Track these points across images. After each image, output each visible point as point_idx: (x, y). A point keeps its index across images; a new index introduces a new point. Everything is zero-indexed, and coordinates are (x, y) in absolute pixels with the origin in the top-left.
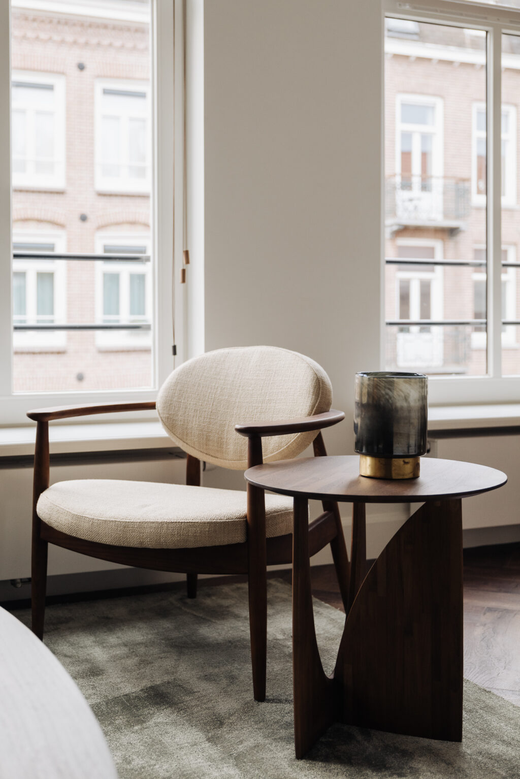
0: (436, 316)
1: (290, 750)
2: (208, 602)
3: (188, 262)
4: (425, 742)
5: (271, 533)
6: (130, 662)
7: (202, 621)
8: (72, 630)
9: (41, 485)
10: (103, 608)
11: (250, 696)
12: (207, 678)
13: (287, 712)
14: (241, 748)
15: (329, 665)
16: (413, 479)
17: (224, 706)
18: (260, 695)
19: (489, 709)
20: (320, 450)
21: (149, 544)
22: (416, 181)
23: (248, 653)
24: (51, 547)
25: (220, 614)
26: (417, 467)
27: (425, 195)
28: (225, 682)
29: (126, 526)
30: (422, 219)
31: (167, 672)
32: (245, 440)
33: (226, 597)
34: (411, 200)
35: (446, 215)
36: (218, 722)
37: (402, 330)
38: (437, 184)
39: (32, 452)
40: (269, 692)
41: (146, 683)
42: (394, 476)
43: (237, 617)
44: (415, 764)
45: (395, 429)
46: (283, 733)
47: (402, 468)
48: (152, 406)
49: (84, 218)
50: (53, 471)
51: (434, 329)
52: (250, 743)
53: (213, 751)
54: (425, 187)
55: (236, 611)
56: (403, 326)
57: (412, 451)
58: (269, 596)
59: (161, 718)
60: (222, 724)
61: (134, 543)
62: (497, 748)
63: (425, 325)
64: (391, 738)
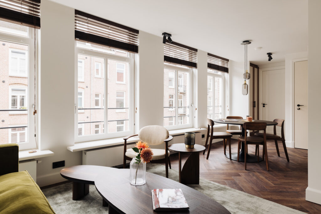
3: (137, 109)
9: (125, 151)
16: (193, 148)
42: (191, 148)
57: (193, 144)
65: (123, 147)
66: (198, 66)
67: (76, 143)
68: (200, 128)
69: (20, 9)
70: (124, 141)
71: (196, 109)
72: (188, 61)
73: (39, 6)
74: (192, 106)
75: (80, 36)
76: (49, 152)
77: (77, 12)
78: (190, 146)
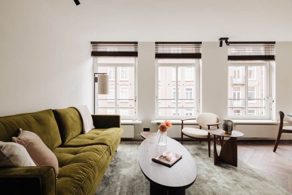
0: (241, 98)
1: (214, 164)
2: (202, 143)
3: (200, 100)
4: (232, 166)
5: (211, 137)
6: (193, 150)
7: (202, 146)
8: (186, 145)
9: (182, 128)
10: (189, 142)
11: (208, 156)
12: (203, 153)
13: (213, 159)
14: (207, 162)
15: (219, 155)
16: (230, 134)
17: (205, 157)
18: (210, 156)
19: (242, 164)
20: (218, 128)
21: (196, 137)
22: (237, 77)
23: (208, 151)
24: (183, 135)
25: (204, 145)
26: (231, 132)
27: (238, 79)
28: (205, 154)
29: (193, 134)
30: (238, 83)
31: (198, 152)
32: (208, 126)
33: (205, 143)
34: (236, 80)
35: (242, 82)
36: (204, 159)
37: (234, 100)
38: (241, 77)
39: (181, 123)
40: (211, 156)
41: (195, 153)
42: (228, 133)
43: (206, 146)
44: (230, 168)
45: (228, 128)
46: (213, 162)
47: (229, 132)
48: (195, 119)
49: (183, 85)
50: (184, 126)
51: (240, 100)
52: (208, 162)
53: (204, 162)
54: (238, 78)
55: (206, 145)
56: (234, 99)
57: (231, 130)
58: (211, 143)
59: (197, 157)
60: (205, 159)
61: (194, 136)
62: (242, 169)
63: (239, 99)
64: (227, 165)
65: (181, 126)
66: (276, 58)
67: (156, 119)
68: (277, 121)
69: (129, 50)
70: (181, 121)
71: (273, 101)
72: (264, 55)
73: (137, 46)
74: (268, 98)
75: (159, 56)
76: (141, 122)
77: (157, 43)
78: (227, 132)
